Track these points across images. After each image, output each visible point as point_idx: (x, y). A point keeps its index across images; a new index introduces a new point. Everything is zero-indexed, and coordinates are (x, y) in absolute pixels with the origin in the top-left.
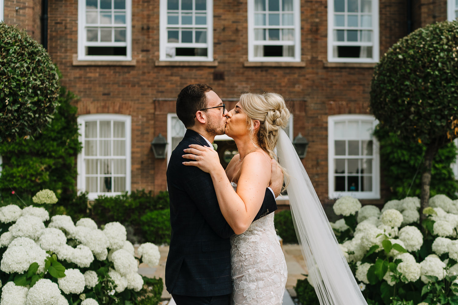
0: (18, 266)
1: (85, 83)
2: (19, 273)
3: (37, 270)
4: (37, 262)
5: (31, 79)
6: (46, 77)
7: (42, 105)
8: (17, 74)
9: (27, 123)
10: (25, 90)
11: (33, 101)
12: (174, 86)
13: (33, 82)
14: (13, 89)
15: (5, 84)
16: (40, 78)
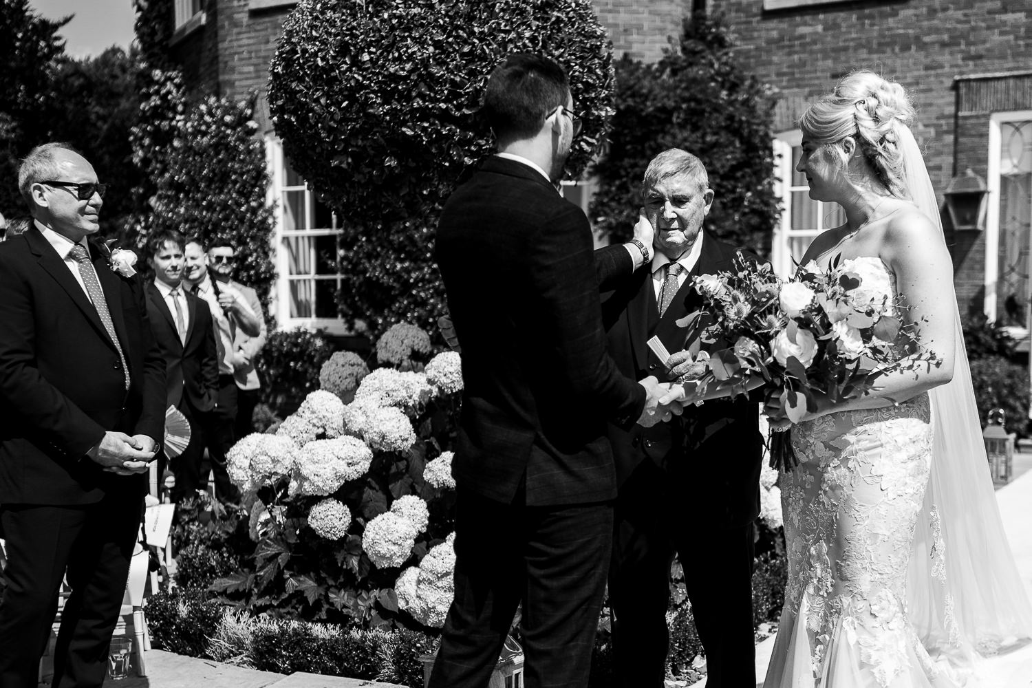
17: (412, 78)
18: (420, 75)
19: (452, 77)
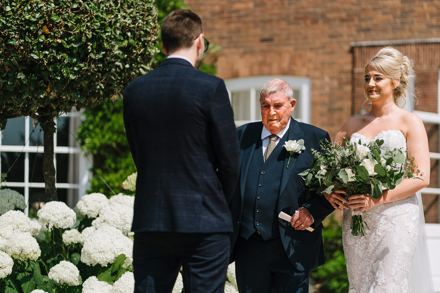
0: (101, 256)
1: (229, 23)
2: (102, 266)
3: (123, 263)
4: (124, 254)
5: (119, 17)
6: (139, 13)
7: (134, 51)
8: (101, 11)
9: (115, 76)
10: (111, 32)
11: (122, 46)
12: (390, 17)
13: (122, 20)
14: (96, 30)
15: (87, 25)
16: (131, 15)
17: (40, 22)
18: (45, 21)
19: (66, 23)
